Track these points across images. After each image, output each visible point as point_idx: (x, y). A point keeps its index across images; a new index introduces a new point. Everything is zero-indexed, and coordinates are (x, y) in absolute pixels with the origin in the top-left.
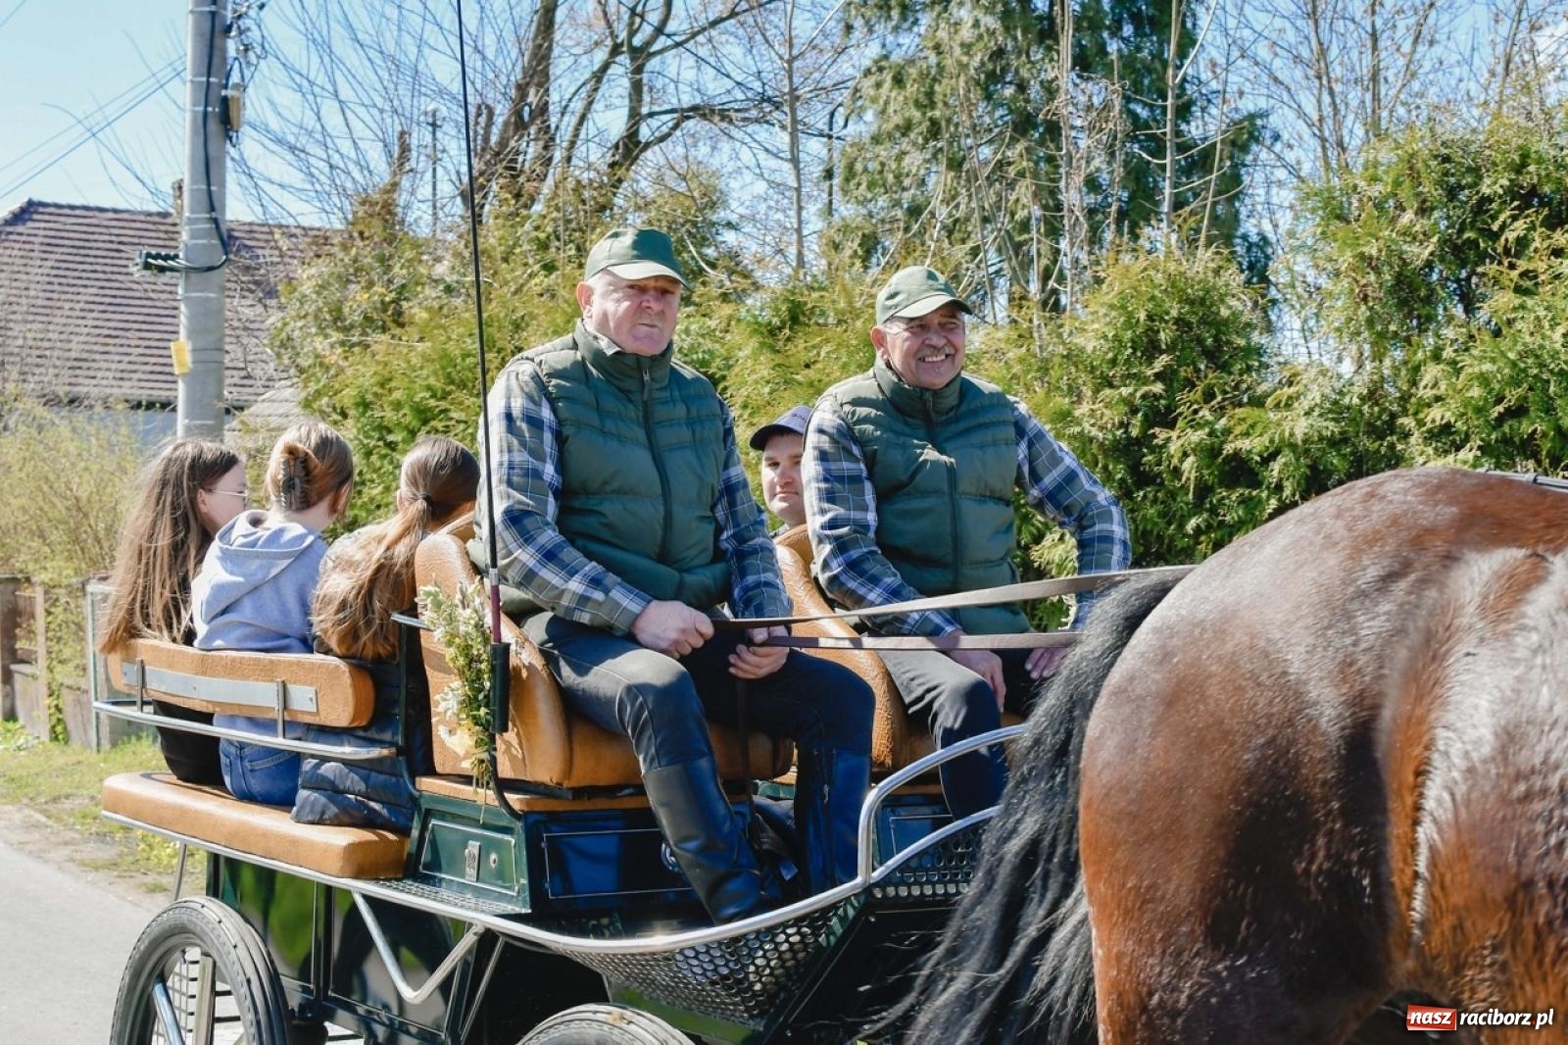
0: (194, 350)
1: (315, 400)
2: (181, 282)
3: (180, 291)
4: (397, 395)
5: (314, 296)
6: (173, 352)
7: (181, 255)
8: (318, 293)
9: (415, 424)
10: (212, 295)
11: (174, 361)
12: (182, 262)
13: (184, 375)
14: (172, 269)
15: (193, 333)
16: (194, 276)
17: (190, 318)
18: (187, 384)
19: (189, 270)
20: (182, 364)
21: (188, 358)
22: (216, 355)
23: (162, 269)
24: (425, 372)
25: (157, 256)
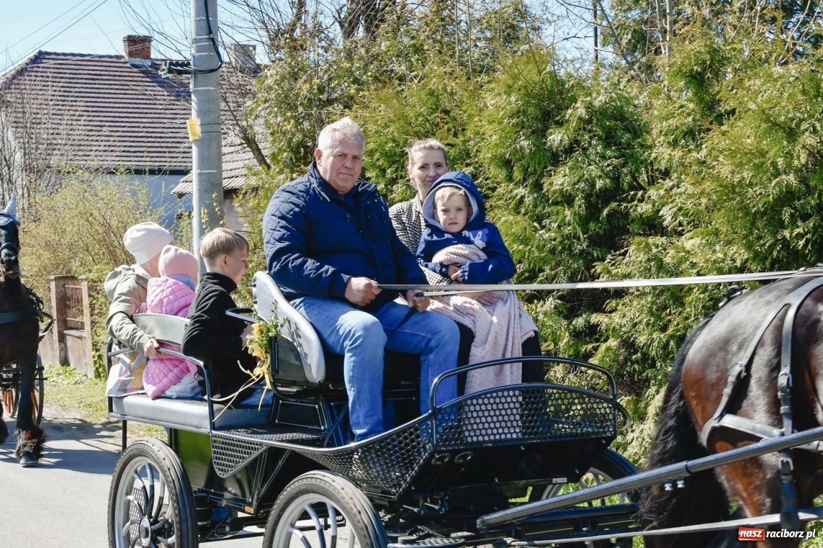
0: (201, 125)
1: (278, 155)
2: (192, 82)
3: (191, 86)
4: (371, 146)
5: (276, 87)
6: (188, 125)
7: (191, 63)
8: (278, 85)
9: (386, 165)
10: (212, 88)
11: (189, 130)
12: (192, 67)
13: (195, 141)
14: (187, 72)
15: (201, 113)
16: (199, 76)
17: (198, 104)
18: (199, 147)
19: (196, 73)
20: (194, 134)
21: (198, 130)
22: (216, 128)
23: (180, 73)
24: (391, 129)
25: (177, 64)
